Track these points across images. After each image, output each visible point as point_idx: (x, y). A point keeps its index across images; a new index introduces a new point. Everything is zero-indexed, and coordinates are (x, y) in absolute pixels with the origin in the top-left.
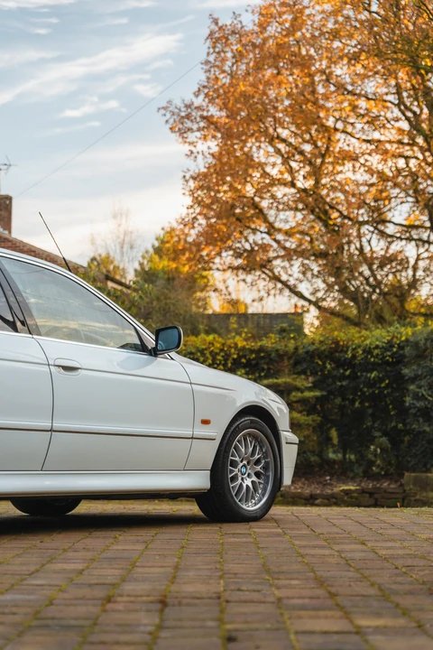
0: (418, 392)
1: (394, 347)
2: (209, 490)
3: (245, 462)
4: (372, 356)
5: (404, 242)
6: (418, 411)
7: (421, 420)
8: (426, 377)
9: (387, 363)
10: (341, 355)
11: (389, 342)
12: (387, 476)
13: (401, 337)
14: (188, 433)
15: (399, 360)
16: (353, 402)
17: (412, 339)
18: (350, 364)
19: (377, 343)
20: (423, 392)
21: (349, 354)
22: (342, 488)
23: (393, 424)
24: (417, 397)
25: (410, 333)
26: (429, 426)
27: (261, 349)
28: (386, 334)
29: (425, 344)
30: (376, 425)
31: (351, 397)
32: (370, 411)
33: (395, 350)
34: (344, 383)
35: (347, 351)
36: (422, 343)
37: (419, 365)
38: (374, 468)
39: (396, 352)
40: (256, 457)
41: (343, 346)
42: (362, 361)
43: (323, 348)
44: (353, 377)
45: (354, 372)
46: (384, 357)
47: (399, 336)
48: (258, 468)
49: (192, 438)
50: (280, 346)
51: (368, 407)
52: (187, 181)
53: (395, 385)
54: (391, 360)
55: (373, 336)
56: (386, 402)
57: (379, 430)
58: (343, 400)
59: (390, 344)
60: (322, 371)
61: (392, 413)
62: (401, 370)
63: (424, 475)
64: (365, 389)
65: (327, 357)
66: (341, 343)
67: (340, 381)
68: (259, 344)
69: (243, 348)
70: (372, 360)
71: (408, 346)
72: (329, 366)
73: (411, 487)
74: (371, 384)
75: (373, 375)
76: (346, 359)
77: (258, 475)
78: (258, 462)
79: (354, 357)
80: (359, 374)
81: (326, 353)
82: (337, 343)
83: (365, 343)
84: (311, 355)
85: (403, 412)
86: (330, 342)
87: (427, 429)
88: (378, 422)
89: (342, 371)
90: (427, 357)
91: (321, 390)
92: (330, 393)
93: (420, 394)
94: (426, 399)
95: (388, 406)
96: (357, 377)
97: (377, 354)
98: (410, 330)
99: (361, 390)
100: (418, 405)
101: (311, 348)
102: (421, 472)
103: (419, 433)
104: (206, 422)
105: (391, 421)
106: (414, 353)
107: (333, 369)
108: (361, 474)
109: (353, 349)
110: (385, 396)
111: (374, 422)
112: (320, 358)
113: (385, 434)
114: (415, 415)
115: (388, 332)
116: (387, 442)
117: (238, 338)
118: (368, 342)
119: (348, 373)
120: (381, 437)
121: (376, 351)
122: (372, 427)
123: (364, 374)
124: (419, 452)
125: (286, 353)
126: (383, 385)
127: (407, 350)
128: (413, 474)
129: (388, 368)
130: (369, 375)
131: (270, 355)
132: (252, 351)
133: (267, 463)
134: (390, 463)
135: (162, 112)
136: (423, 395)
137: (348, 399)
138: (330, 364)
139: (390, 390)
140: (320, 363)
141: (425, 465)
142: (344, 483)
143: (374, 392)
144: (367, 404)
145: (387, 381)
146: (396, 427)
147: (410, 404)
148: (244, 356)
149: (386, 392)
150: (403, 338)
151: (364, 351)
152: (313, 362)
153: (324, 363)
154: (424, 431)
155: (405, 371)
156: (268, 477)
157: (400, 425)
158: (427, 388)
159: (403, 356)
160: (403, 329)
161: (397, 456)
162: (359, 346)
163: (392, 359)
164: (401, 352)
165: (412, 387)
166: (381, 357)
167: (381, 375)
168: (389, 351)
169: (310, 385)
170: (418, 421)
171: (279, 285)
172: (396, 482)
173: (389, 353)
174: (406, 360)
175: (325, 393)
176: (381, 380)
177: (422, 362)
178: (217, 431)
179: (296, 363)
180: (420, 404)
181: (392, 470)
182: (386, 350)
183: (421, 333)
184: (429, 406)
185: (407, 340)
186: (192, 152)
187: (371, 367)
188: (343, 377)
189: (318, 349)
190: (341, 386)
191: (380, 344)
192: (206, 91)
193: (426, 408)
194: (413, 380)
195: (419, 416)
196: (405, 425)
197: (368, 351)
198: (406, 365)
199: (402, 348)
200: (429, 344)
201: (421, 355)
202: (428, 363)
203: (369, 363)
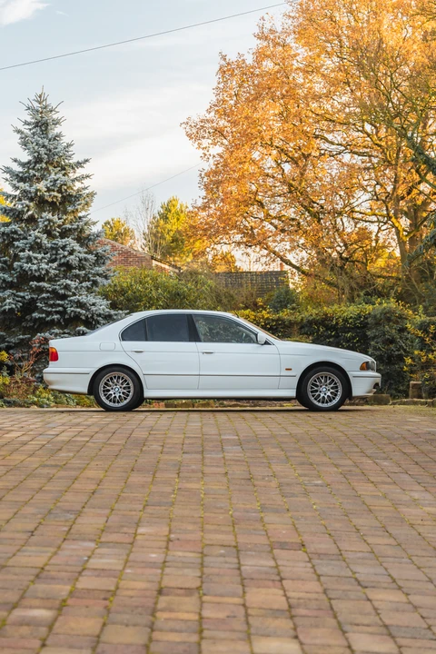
0: (376, 346)
1: (361, 317)
4: (348, 323)
5: (368, 223)
6: (376, 357)
8: (381, 336)
9: (358, 327)
10: (329, 322)
11: (358, 314)
15: (365, 326)
17: (372, 313)
18: (334, 328)
19: (351, 315)
20: (379, 345)
21: (334, 322)
24: (375, 349)
25: (371, 310)
27: (279, 319)
28: (357, 309)
33: (362, 319)
35: (333, 320)
36: (378, 316)
37: (377, 329)
39: (363, 321)
41: (330, 317)
42: (342, 326)
43: (318, 318)
44: (337, 336)
45: (337, 333)
46: (356, 324)
47: (365, 311)
50: (292, 318)
52: (203, 178)
53: (362, 341)
55: (349, 310)
59: (359, 316)
60: (317, 332)
62: (366, 332)
63: (379, 395)
64: (344, 344)
65: (320, 324)
66: (329, 315)
67: (328, 339)
68: (278, 316)
69: (268, 318)
70: (348, 325)
71: (370, 317)
72: (321, 330)
73: (372, 402)
74: (348, 340)
75: (349, 335)
76: (332, 325)
79: (337, 323)
80: (340, 334)
81: (320, 321)
82: (326, 315)
84: (310, 323)
86: (322, 314)
89: (329, 332)
90: (382, 324)
94: (381, 350)
96: (339, 336)
97: (351, 322)
98: (371, 307)
100: (376, 354)
101: (311, 318)
106: (374, 322)
107: (324, 331)
109: (337, 319)
112: (316, 324)
117: (264, 312)
118: (345, 314)
119: (333, 334)
121: (350, 320)
123: (344, 334)
125: (296, 323)
126: (355, 341)
127: (370, 320)
128: (374, 395)
129: (358, 331)
130: (346, 335)
131: (285, 323)
132: (273, 320)
135: (184, 126)
138: (322, 328)
139: (359, 344)
140: (316, 327)
143: (349, 345)
145: (357, 339)
147: (372, 353)
148: (269, 324)
149: (356, 345)
150: (367, 312)
151: (343, 320)
152: (312, 327)
153: (318, 327)
155: (369, 333)
158: (382, 343)
159: (367, 323)
160: (367, 306)
162: (340, 317)
163: (361, 325)
164: (366, 321)
165: (372, 343)
166: (353, 324)
167: (354, 335)
168: (359, 320)
169: (311, 341)
172: (363, 399)
174: (369, 326)
176: (354, 338)
177: (379, 327)
179: (302, 327)
182: (357, 319)
183: (378, 310)
184: (383, 354)
185: (369, 314)
186: (205, 155)
187: (347, 330)
188: (331, 336)
189: (314, 319)
191: (353, 316)
192: (216, 108)
194: (373, 338)
197: (345, 320)
198: (369, 329)
199: (367, 318)
200: (382, 317)
201: (378, 324)
202: (382, 328)
203: (346, 328)
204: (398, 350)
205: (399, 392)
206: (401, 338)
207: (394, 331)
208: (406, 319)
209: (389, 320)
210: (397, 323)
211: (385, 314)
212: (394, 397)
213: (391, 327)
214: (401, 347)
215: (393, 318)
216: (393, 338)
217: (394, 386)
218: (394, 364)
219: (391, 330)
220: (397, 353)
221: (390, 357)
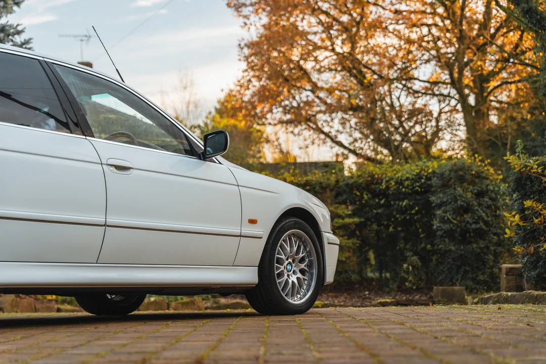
0: (444, 217)
1: (422, 178)
2: (257, 285)
3: (290, 260)
4: (404, 187)
5: (428, 97)
6: (445, 232)
7: (447, 240)
8: (450, 203)
9: (417, 193)
10: (377, 186)
11: (418, 174)
12: (419, 290)
13: (429, 169)
14: (236, 231)
15: (427, 189)
16: (387, 227)
17: (438, 171)
18: (384, 194)
19: (408, 175)
20: (449, 216)
21: (383, 186)
22: (379, 301)
23: (423, 245)
24: (443, 221)
25: (436, 166)
26: (454, 245)
27: (307, 183)
28: (415, 168)
29: (449, 175)
30: (408, 247)
31: (385, 223)
32: (402, 235)
33: (423, 181)
34: (379, 211)
35: (382, 183)
36: (447, 172)
37: (444, 193)
38: (407, 284)
39: (425, 183)
40: (301, 255)
41: (378, 179)
42: (395, 192)
43: (360, 181)
44: (388, 205)
45: (388, 202)
46: (414, 188)
47: (426, 169)
48: (303, 266)
49: (240, 236)
50: (323, 180)
51: (402, 231)
53: (423, 212)
54: (419, 190)
55: (404, 169)
56: (416, 226)
57: (411, 251)
58: (379, 225)
59: (419, 177)
60: (360, 201)
61: (422, 236)
62: (429, 197)
63: (450, 288)
64: (398, 216)
65: (364, 189)
66: (376, 176)
67: (376, 209)
68: (305, 179)
70: (404, 190)
71: (434, 177)
72: (366, 197)
73: (440, 298)
74: (403, 211)
75: (404, 203)
76: (380, 190)
77: (302, 272)
78: (302, 260)
79: (388, 188)
80: (392, 203)
81: (364, 185)
82: (372, 176)
83: (397, 176)
84: (350, 187)
85: (431, 234)
86: (367, 176)
87: (453, 248)
88: (410, 244)
89: (377, 200)
90: (451, 186)
91: (360, 217)
92: (368, 219)
93: (446, 218)
94: (451, 222)
95: (419, 229)
96: (391, 206)
97: (408, 185)
98: (435, 164)
99: (394, 217)
100: (444, 228)
101: (350, 182)
102: (448, 286)
103: (446, 252)
104: (253, 222)
105: (421, 243)
106: (440, 183)
107: (370, 199)
108: (396, 289)
109: (387, 181)
110: (416, 221)
111: (406, 244)
112: (358, 189)
113: (416, 254)
114: (441, 236)
115: (417, 166)
116: (418, 260)
117: (286, 174)
118: (400, 174)
119: (382, 202)
120: (413, 256)
121: (406, 183)
122: (405, 249)
123: (397, 202)
124: (446, 269)
125: (328, 186)
126: (413, 212)
127: (435, 181)
128: (441, 288)
129: (418, 197)
130: (401, 203)
131: (314, 188)
133: (311, 262)
134: (421, 279)
136: (448, 219)
137: (383, 225)
138: (367, 195)
139: (419, 216)
140: (358, 194)
141: (451, 280)
142: (381, 297)
143: (405, 218)
144: (399, 229)
145: (417, 208)
146: (425, 247)
147: (438, 227)
149: (415, 218)
150: (430, 171)
151: (396, 183)
152: (353, 194)
153: (362, 194)
154: (450, 250)
155: (433, 198)
156: (312, 274)
157: (429, 246)
158: (452, 213)
159: (431, 186)
160: (429, 164)
161: (427, 273)
162: (392, 179)
163: (421, 188)
164: (429, 182)
165: (438, 212)
166: (411, 187)
167: (411, 203)
168: (418, 182)
169: (350, 212)
170: (445, 241)
171: (322, 136)
172: (426, 294)
173: (418, 184)
174: (433, 189)
175: (362, 220)
176: (412, 208)
177: (448, 190)
178: (263, 230)
179: (338, 195)
180: (446, 227)
181: (422, 285)
182: (416, 181)
183: (446, 166)
184: (454, 228)
185: (434, 172)
186: (246, 24)
187: (402, 196)
188: (379, 206)
189: (356, 182)
190: (377, 213)
191: (410, 176)
193: (451, 229)
195: (445, 237)
196: (433, 245)
197: (400, 183)
198: (433, 193)
199: (430, 179)
200: (453, 174)
201: (446, 184)
202: (452, 191)
203: (400, 193)
204: (476, 223)
205: (479, 283)
206: (480, 205)
207: (469, 195)
208: (487, 179)
209: (461, 180)
210: (472, 183)
211: (456, 171)
212: (471, 291)
213: (465, 190)
214: (480, 217)
215: (468, 177)
216: (468, 204)
217: (470, 275)
218: (470, 243)
219: (466, 194)
220: (474, 226)
221: (465, 232)
